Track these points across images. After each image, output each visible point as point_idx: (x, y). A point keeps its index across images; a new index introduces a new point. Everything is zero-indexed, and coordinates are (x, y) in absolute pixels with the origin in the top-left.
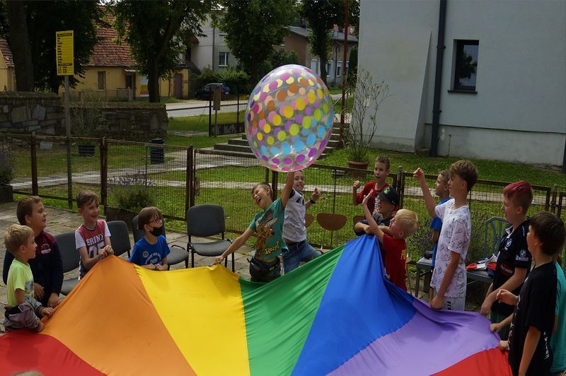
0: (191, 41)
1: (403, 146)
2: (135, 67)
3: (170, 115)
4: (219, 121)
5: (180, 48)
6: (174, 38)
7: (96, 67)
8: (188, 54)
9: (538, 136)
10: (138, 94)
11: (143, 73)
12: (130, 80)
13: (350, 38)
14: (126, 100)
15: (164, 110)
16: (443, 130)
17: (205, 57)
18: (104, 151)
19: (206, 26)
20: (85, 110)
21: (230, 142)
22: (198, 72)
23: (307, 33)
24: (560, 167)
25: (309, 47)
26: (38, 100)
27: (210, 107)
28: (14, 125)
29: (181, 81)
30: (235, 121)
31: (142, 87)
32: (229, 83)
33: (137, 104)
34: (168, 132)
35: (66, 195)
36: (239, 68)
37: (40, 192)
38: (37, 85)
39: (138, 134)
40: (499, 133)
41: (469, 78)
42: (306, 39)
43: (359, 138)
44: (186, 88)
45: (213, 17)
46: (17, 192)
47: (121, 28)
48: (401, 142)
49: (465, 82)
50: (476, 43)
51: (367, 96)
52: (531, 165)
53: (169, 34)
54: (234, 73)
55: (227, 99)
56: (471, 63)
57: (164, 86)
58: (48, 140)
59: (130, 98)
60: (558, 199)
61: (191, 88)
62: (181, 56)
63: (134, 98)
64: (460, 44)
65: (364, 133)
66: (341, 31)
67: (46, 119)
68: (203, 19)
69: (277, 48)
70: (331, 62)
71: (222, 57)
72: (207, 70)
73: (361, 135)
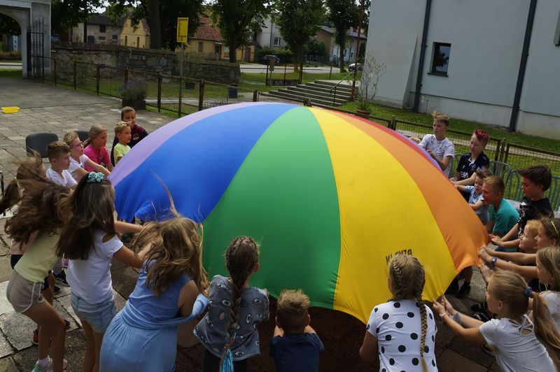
0: (257, 30)
1: (394, 104)
2: (222, 42)
3: (242, 71)
4: (273, 77)
5: (250, 33)
6: (247, 27)
7: (198, 39)
8: (255, 37)
9: (491, 107)
10: (222, 57)
11: (227, 45)
12: (218, 49)
13: (361, 36)
14: (215, 60)
15: (239, 68)
16: (423, 97)
17: (265, 39)
18: (202, 87)
19: (268, 21)
20: (191, 63)
21: (279, 90)
22: (261, 48)
23: (333, 30)
24: (507, 128)
25: (333, 39)
26: (163, 55)
27: (267, 69)
28: (148, 67)
29: (250, 52)
30: (283, 78)
31: (226, 53)
32: (279, 55)
33: (222, 63)
34: (240, 81)
35: (177, 110)
36: (287, 48)
37: (162, 106)
38: (163, 47)
39: (221, 80)
40: (463, 103)
41: (442, 66)
42: (332, 34)
43: (365, 96)
44: (252, 56)
45: (273, 17)
46: (148, 104)
47: (215, 19)
48: (394, 102)
49: (439, 69)
50: (449, 45)
51: (372, 72)
52: (485, 125)
53: (244, 24)
54: (284, 50)
55: (279, 65)
56: (444, 57)
57: (239, 54)
58: (168, 78)
59: (218, 59)
60: (506, 148)
61: (255, 57)
62: (250, 37)
63: (220, 59)
64: (437, 45)
65: (368, 94)
66: (355, 31)
67: (167, 66)
68: (266, 17)
69: (312, 38)
70: (347, 49)
71: (276, 41)
72: (266, 47)
73: (367, 94)
